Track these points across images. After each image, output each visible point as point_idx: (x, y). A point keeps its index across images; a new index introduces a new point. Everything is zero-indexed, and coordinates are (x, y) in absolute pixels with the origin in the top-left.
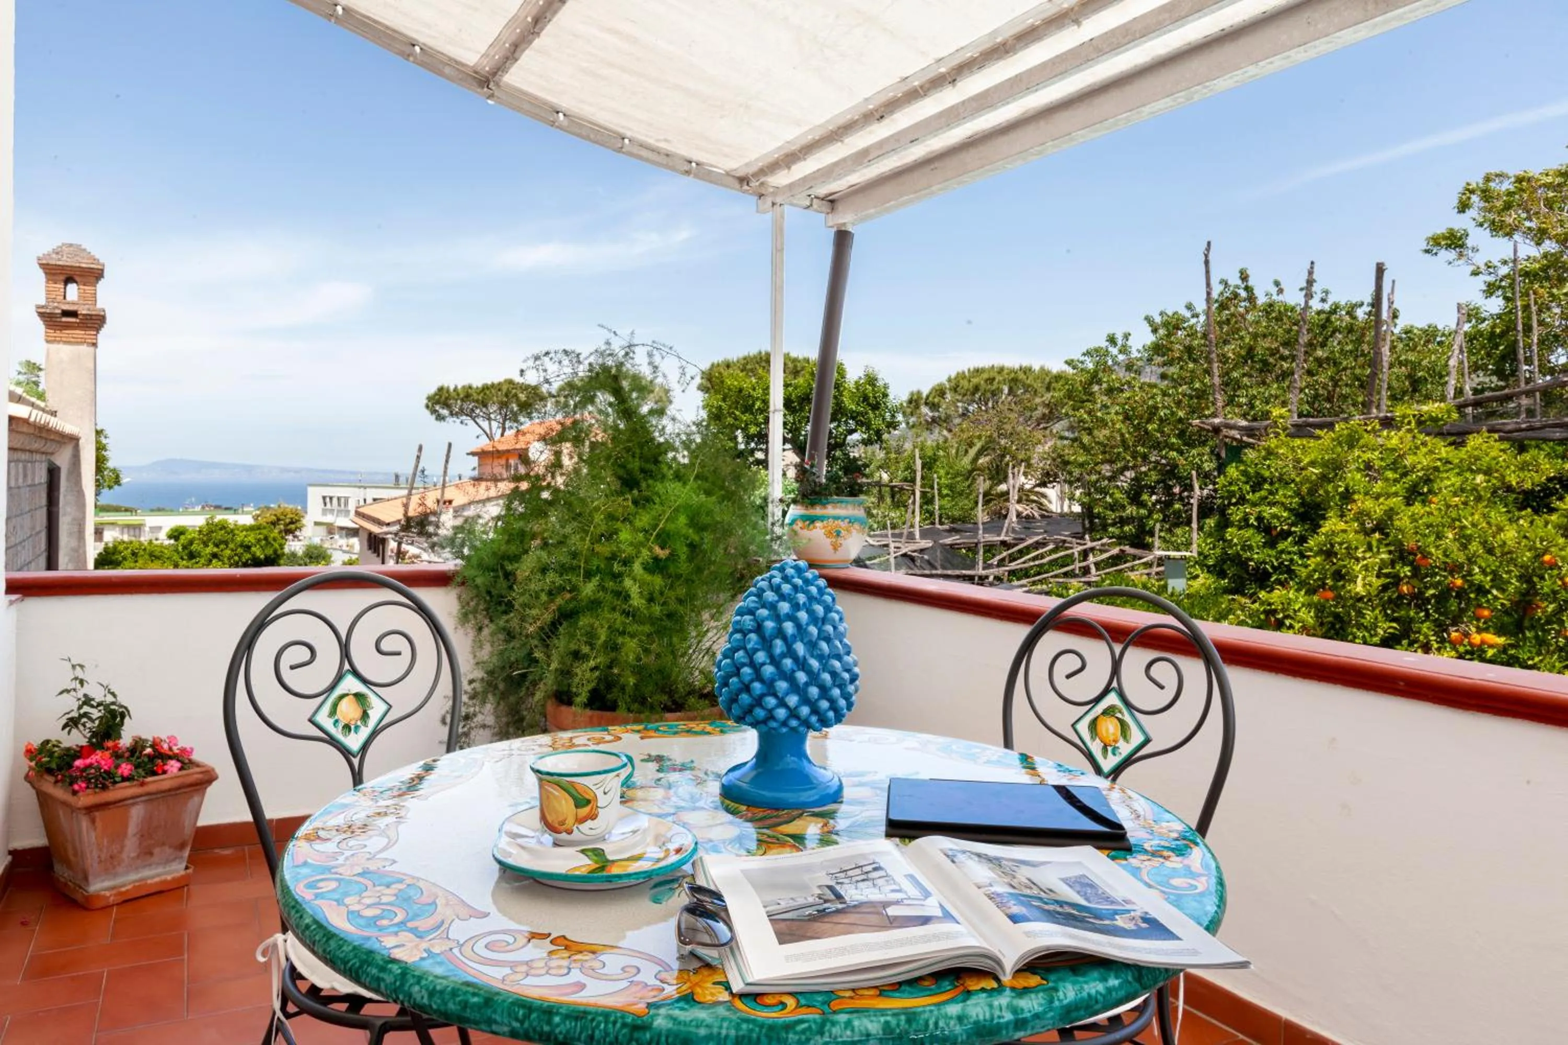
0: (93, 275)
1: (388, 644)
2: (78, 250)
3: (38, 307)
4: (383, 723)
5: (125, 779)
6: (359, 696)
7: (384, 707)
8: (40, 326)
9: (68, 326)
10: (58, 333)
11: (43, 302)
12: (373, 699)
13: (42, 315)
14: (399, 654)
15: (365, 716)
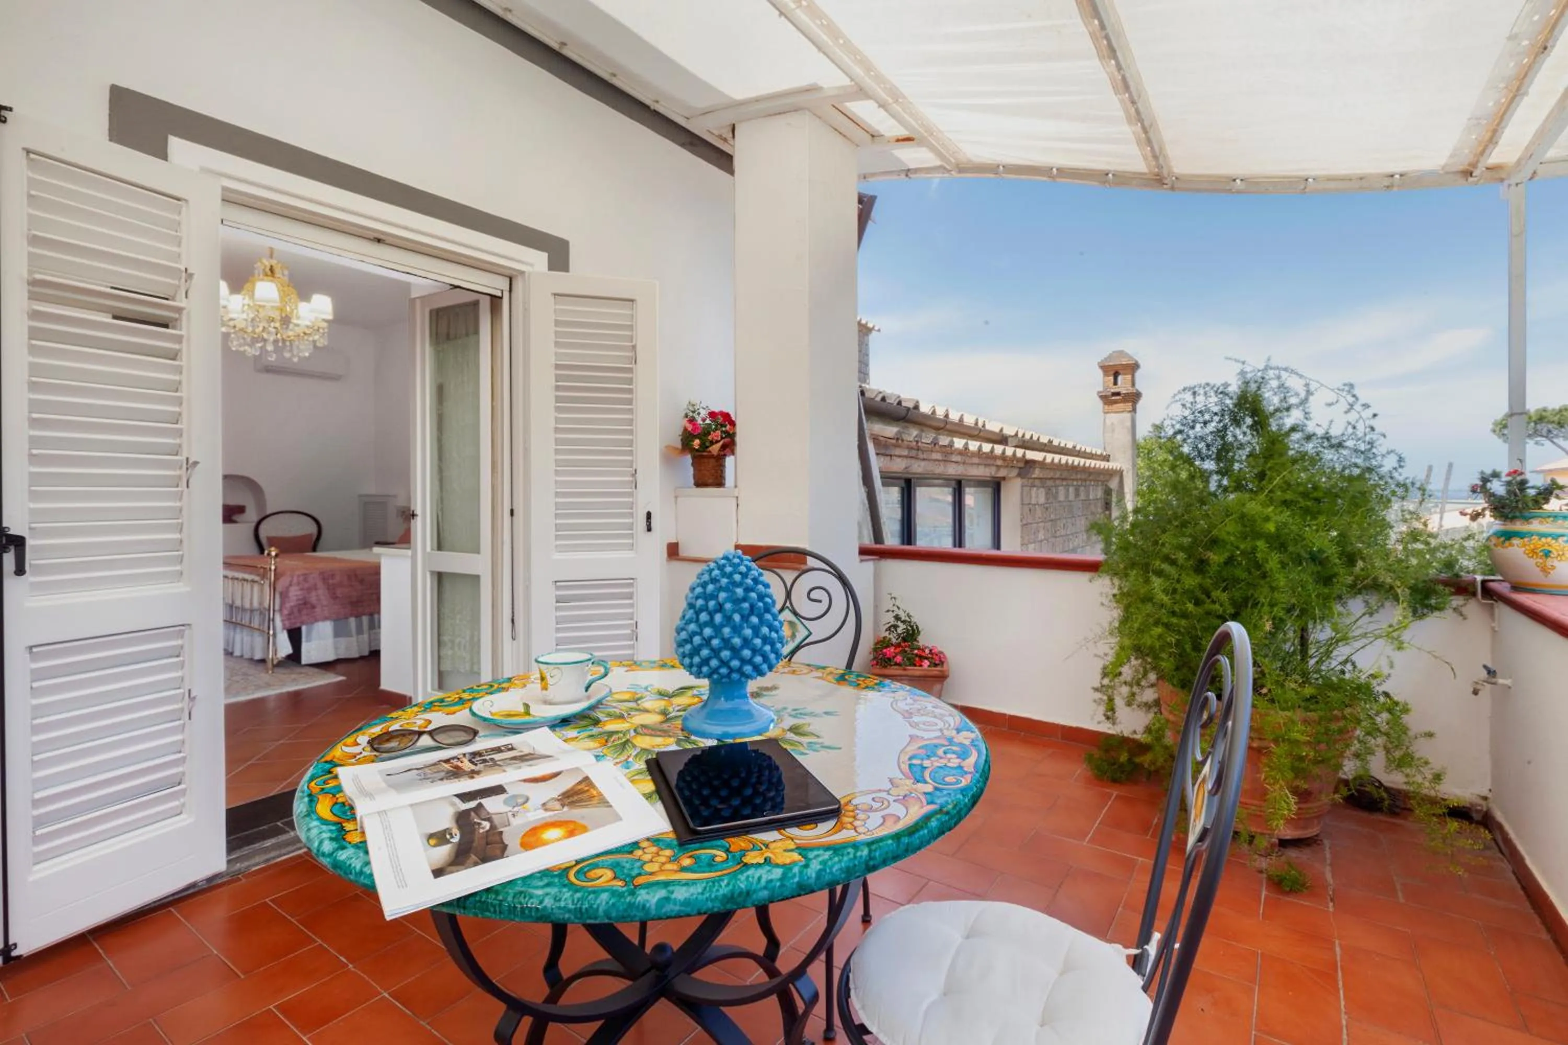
0: (1133, 368)
1: (815, 595)
2: (1121, 353)
3: (1099, 392)
4: (806, 642)
5: (896, 664)
6: (791, 623)
7: (807, 633)
8: (1100, 403)
9: (1116, 402)
10: (1110, 407)
11: (1101, 389)
12: (800, 626)
13: (1101, 397)
14: (820, 601)
15: (793, 636)
